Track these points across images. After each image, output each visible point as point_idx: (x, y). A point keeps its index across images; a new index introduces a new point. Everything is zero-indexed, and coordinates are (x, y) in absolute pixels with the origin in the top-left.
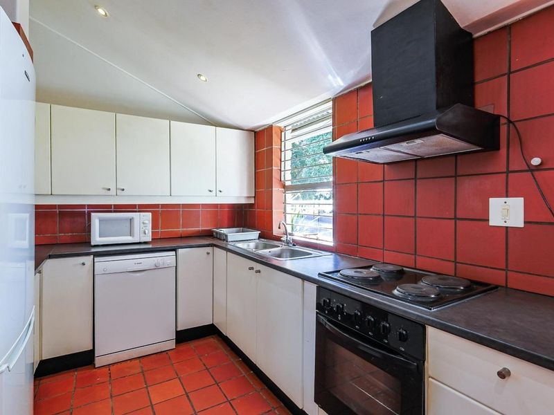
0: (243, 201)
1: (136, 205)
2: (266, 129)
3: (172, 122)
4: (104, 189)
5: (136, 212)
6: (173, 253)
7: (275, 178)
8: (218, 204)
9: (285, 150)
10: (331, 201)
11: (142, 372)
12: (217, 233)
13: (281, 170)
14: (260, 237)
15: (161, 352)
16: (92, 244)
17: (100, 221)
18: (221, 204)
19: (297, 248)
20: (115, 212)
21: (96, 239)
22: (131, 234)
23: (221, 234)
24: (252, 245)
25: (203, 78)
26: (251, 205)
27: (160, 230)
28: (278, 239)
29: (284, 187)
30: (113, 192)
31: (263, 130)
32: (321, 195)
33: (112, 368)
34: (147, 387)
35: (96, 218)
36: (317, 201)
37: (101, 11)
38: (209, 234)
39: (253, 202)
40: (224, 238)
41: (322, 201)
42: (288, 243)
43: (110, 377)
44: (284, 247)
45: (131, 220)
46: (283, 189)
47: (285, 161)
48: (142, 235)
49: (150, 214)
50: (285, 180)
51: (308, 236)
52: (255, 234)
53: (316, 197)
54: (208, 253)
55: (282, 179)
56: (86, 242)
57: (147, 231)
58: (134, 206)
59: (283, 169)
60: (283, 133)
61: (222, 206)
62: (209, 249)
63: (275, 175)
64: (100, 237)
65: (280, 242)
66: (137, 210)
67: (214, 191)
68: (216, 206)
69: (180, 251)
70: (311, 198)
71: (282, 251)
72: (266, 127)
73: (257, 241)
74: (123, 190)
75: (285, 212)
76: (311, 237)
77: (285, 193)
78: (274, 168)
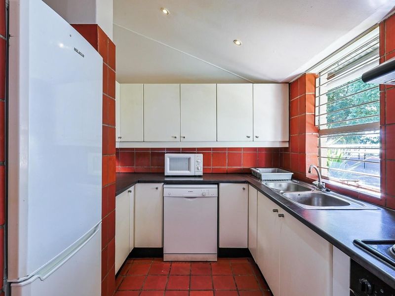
0: (278, 145)
1: (195, 148)
2: (300, 78)
3: (218, 84)
4: (173, 137)
5: (195, 153)
6: (216, 186)
7: (309, 123)
8: (256, 148)
9: (320, 95)
10: (378, 145)
11: (190, 275)
12: (254, 172)
13: (315, 115)
14: (293, 178)
15: (207, 262)
16: (165, 175)
17: (170, 159)
18: (259, 148)
19: (331, 194)
20: (182, 153)
21: (168, 172)
22: (189, 169)
23: (257, 173)
24: (284, 185)
25: (238, 43)
26: (286, 149)
27: (211, 167)
28: (310, 181)
29: (318, 131)
30: (178, 139)
31: (297, 80)
32: (368, 139)
33: (173, 264)
34: (189, 291)
35: (168, 157)
36: (362, 145)
37: (165, 11)
38: (248, 173)
39: (288, 146)
40: (259, 177)
41: (368, 145)
42: (320, 187)
43: (170, 272)
44: (316, 192)
45: (189, 159)
46: (317, 134)
47: (319, 105)
48: (196, 170)
49: (202, 155)
50: (319, 125)
51: (346, 182)
52: (288, 175)
53: (362, 141)
54: (244, 189)
55: (317, 124)
56: (162, 173)
57: (199, 168)
58: (194, 149)
59: (317, 114)
60: (317, 80)
61: (260, 149)
62: (245, 185)
63: (308, 120)
64: (170, 170)
65: (312, 186)
66: (196, 152)
67: (251, 138)
68: (255, 149)
69: (221, 185)
70: (356, 143)
71: (313, 195)
72: (299, 76)
73: (290, 181)
74: (184, 137)
75: (319, 156)
76: (349, 183)
77: (319, 137)
78: (307, 113)
